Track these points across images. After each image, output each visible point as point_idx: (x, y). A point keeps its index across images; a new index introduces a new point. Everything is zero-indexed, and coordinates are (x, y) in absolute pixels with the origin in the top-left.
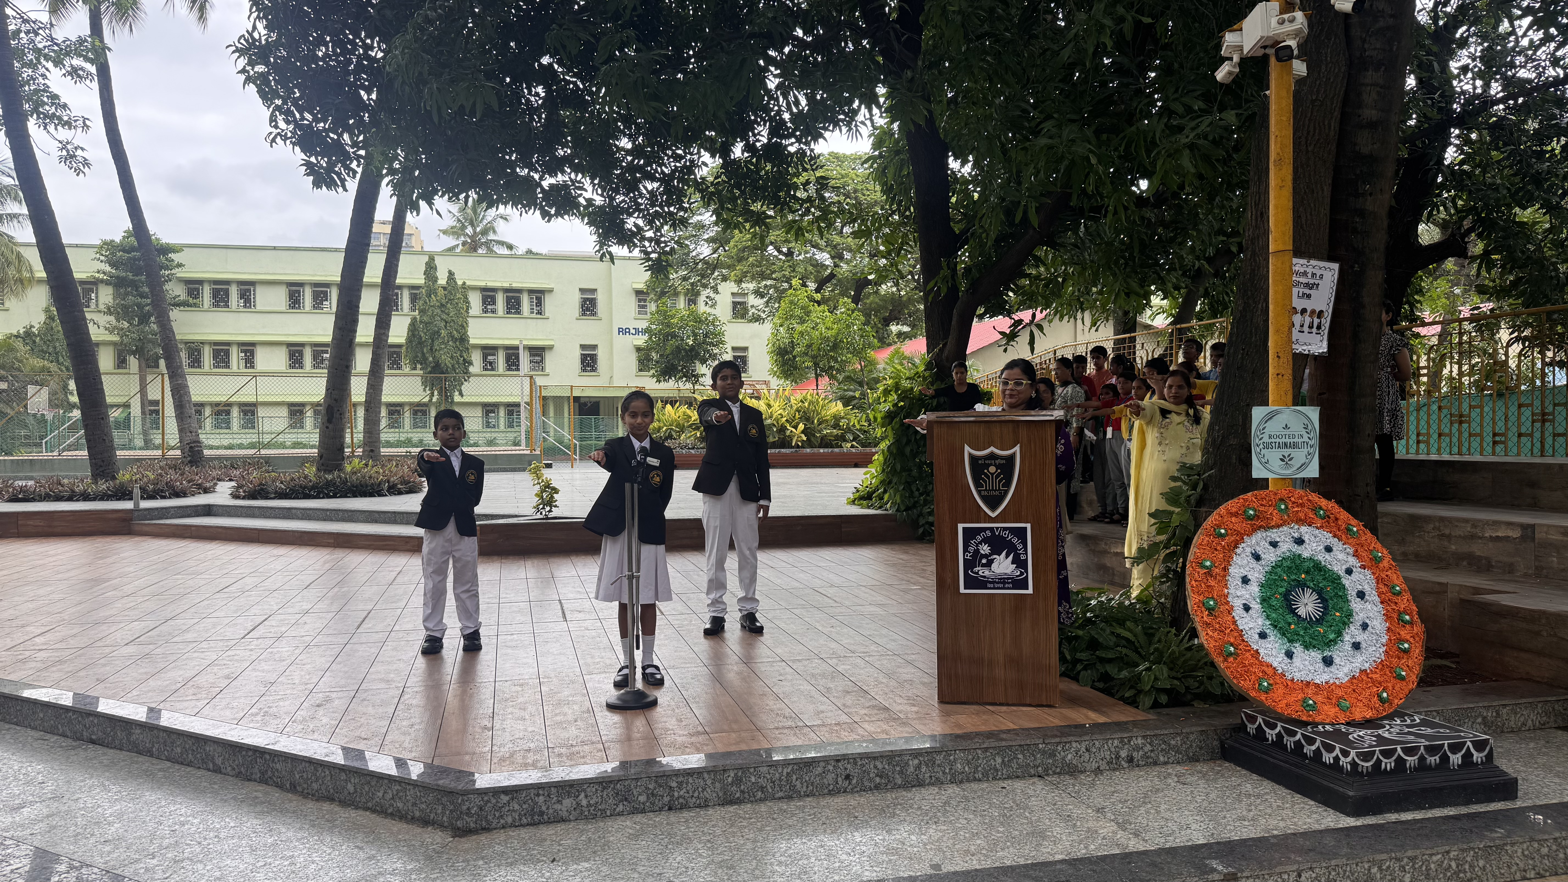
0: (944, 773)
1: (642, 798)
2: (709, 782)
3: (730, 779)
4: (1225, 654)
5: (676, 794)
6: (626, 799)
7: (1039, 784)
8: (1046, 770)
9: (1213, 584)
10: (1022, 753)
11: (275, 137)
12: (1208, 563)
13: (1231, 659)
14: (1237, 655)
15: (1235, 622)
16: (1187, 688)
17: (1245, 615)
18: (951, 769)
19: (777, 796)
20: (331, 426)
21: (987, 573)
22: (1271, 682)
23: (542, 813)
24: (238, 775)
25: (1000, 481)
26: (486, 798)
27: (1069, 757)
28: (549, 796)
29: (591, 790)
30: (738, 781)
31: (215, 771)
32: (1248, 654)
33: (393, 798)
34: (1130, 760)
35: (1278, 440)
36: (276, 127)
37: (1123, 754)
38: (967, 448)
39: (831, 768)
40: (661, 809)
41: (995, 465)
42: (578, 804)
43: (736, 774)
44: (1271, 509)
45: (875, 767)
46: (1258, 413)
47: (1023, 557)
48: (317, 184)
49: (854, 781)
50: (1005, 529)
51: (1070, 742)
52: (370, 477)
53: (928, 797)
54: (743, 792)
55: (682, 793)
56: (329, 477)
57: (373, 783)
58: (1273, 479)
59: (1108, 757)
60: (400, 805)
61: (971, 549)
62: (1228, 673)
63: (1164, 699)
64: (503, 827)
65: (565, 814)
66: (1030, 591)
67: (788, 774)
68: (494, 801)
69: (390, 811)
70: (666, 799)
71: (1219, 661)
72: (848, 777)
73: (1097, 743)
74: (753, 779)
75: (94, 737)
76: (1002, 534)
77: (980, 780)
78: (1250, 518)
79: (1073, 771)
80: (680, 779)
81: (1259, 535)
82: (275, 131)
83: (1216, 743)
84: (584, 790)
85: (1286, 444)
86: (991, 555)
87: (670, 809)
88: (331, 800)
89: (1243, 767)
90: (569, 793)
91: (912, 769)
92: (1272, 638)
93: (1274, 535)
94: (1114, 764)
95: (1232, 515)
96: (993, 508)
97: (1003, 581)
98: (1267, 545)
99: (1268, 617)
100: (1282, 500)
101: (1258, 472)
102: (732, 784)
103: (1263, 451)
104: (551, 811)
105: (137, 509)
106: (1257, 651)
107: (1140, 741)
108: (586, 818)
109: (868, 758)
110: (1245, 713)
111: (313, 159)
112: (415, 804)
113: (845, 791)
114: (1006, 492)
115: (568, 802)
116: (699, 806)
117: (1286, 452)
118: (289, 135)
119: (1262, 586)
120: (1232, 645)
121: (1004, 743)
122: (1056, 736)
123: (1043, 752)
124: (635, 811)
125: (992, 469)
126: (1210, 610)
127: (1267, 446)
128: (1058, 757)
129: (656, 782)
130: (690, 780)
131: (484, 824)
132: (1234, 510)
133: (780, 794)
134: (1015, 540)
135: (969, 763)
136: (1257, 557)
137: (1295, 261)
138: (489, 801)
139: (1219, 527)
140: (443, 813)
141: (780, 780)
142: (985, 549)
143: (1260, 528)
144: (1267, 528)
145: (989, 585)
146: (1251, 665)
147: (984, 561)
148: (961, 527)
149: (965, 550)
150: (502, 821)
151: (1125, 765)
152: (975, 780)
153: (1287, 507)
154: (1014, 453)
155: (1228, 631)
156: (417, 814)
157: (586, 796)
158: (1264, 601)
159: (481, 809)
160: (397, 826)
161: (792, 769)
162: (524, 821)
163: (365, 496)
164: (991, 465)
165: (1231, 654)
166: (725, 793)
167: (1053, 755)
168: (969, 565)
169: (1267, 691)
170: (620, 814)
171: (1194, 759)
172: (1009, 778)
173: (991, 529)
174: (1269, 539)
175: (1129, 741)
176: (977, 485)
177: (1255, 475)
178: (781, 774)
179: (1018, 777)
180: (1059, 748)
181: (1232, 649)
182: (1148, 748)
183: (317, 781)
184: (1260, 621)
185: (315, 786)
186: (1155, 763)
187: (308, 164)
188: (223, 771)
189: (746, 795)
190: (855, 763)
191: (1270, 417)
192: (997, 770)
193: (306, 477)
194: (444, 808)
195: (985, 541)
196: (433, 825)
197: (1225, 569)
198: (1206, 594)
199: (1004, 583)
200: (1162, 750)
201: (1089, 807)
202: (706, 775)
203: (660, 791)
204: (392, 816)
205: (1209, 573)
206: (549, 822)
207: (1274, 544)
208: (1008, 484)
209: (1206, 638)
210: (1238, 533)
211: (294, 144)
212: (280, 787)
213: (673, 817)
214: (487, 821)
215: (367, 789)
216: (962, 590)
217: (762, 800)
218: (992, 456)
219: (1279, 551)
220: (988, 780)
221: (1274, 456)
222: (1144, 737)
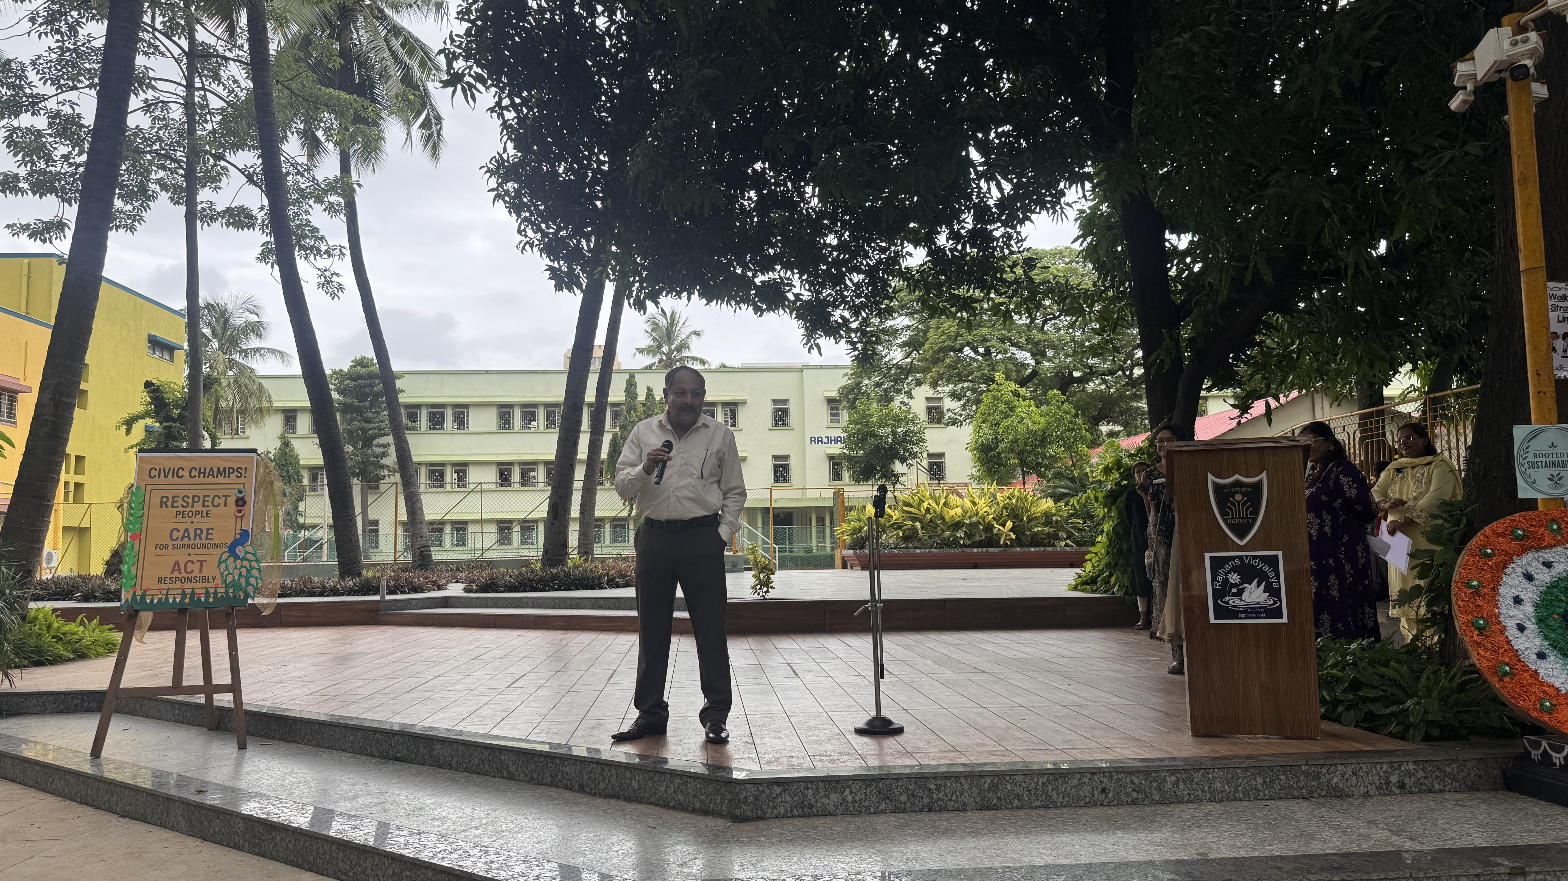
0: (1203, 791)
1: (903, 798)
2: (966, 787)
3: (986, 786)
4: (1500, 674)
5: (935, 796)
6: (888, 798)
7: (1304, 804)
8: (1311, 793)
9: (1481, 603)
10: (1284, 773)
11: (525, 245)
12: (1475, 583)
13: (1507, 679)
14: (1514, 675)
15: (1508, 642)
16: (1461, 722)
17: (1520, 635)
18: (1210, 787)
19: (1033, 805)
20: (556, 522)
21: (1238, 602)
22: (1555, 702)
23: (811, 806)
24: (530, 781)
25: (1247, 509)
26: (760, 789)
27: (1335, 780)
28: (817, 789)
29: (855, 787)
30: (994, 788)
31: (509, 778)
32: (1526, 674)
33: (674, 792)
34: (1402, 786)
35: (1544, 459)
36: (526, 236)
37: (1394, 779)
38: (1210, 477)
39: (1087, 780)
40: (921, 811)
41: (1241, 493)
42: (844, 800)
43: (992, 781)
44: (1542, 530)
45: (1132, 782)
46: (1519, 432)
47: (1275, 586)
48: (559, 287)
49: (1111, 795)
50: (1255, 557)
51: (1335, 765)
52: (591, 571)
53: (1187, 811)
54: (999, 799)
55: (940, 796)
56: (554, 571)
57: (656, 779)
58: (1543, 499)
59: (1377, 782)
60: (681, 798)
61: (1220, 579)
62: (1504, 693)
63: (1435, 732)
64: (777, 817)
65: (832, 809)
66: (1285, 620)
67: (1043, 784)
68: (768, 792)
69: (671, 804)
70: (926, 801)
71: (1494, 681)
72: (1104, 790)
73: (1364, 767)
74: (1009, 787)
75: (398, 755)
76: (1252, 562)
77: (1240, 800)
78: (1518, 538)
79: (1340, 794)
80: (939, 782)
81: (1530, 555)
82: (525, 240)
83: (1497, 773)
84: (849, 787)
85: (1553, 463)
86: (1241, 584)
87: (930, 810)
88: (616, 797)
89: (1530, 795)
90: (835, 788)
91: (1169, 786)
92: (1552, 658)
93: (1548, 555)
94: (1385, 789)
95: (1498, 535)
96: (1241, 537)
97: (1255, 611)
98: (1540, 566)
99: (1546, 637)
100: (1554, 520)
101: (1524, 492)
102: (989, 790)
103: (1528, 471)
104: (819, 805)
105: (384, 601)
106: (1536, 671)
107: (1411, 766)
108: (852, 814)
109: (1123, 772)
110: (1528, 740)
111: (556, 265)
112: (695, 796)
113: (1102, 805)
114: (1254, 520)
115: (834, 797)
116: (958, 810)
117: (1555, 471)
118: (536, 242)
119: (1537, 606)
120: (1507, 664)
121: (1265, 764)
122: (1319, 759)
123: (1307, 774)
124: (896, 810)
125: (1238, 497)
126: (1481, 630)
127: (1533, 465)
128: (1323, 779)
129: (916, 783)
130: (948, 784)
131: (759, 813)
132: (1499, 530)
133: (1036, 803)
134: (1266, 568)
135: (1228, 782)
136: (1529, 577)
137: (1550, 284)
138: (763, 791)
139: (1485, 547)
140: (722, 803)
141: (1036, 789)
142: (1235, 578)
143: (1530, 548)
144: (1539, 548)
145: (1241, 615)
146: (1530, 685)
147: (1234, 590)
148: (1207, 556)
149: (1214, 579)
150: (776, 812)
151: (1397, 791)
152: (1236, 799)
153: (1559, 527)
154: (1261, 481)
155: (1501, 651)
156: (698, 805)
157: (851, 793)
158: (1540, 621)
159: (757, 799)
160: (680, 815)
161: (1048, 780)
162: (795, 812)
163: (587, 589)
164: (1237, 492)
165: (1506, 674)
166: (982, 799)
167: (1317, 777)
168: (1218, 594)
169: (1550, 711)
170: (883, 812)
171: (1473, 788)
172: (1271, 799)
173: (1240, 558)
174: (1541, 560)
175: (1400, 766)
176: (1223, 514)
177: (1521, 495)
178: (1037, 783)
179: (1281, 798)
180: (1324, 771)
181: (1507, 668)
182: (1421, 774)
183: (604, 780)
184: (1537, 641)
185: (602, 785)
186: (1430, 791)
187: (551, 269)
188: (517, 777)
189: (1003, 802)
190: (1111, 777)
191: (1534, 435)
192: (1259, 791)
193: (533, 571)
194: (722, 799)
195: (1234, 570)
196: (713, 814)
197: (1495, 589)
198: (1476, 614)
199: (1257, 612)
200: (1437, 777)
201: (1359, 819)
202: (962, 780)
203: (920, 793)
204: (674, 808)
205: (1477, 592)
206: (817, 815)
207: (1548, 565)
208: (1256, 512)
209: (1479, 658)
210: (1507, 553)
211: (541, 251)
212: (569, 788)
213: (934, 816)
214: (762, 810)
215: (650, 785)
216: (1212, 620)
217: (1018, 808)
218: (1237, 483)
219: (1554, 572)
220: (1249, 800)
221: (1541, 476)
222: (1415, 762)
